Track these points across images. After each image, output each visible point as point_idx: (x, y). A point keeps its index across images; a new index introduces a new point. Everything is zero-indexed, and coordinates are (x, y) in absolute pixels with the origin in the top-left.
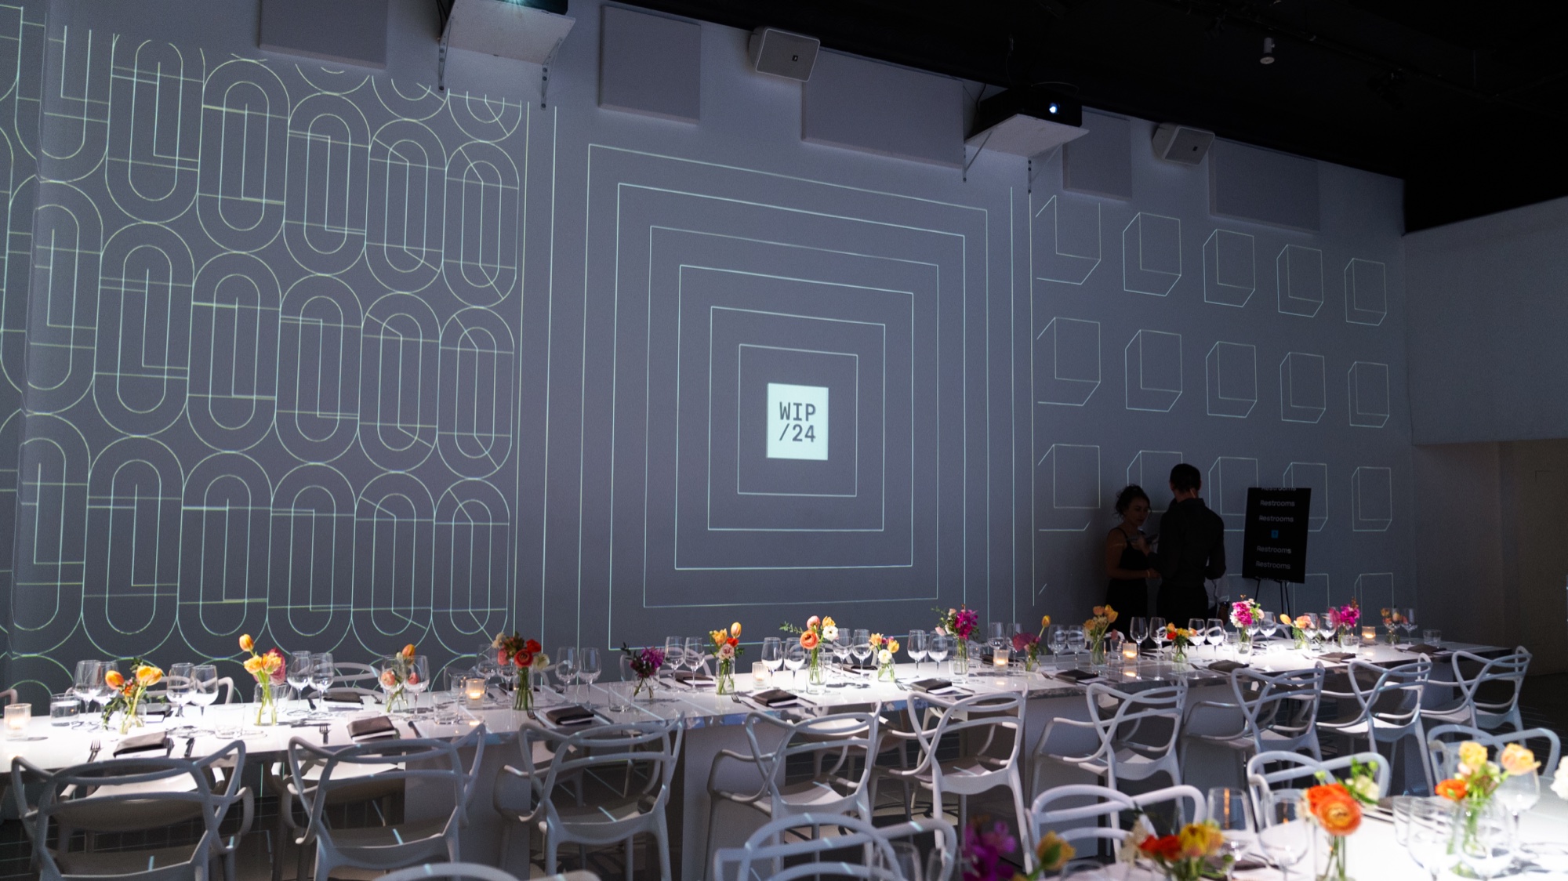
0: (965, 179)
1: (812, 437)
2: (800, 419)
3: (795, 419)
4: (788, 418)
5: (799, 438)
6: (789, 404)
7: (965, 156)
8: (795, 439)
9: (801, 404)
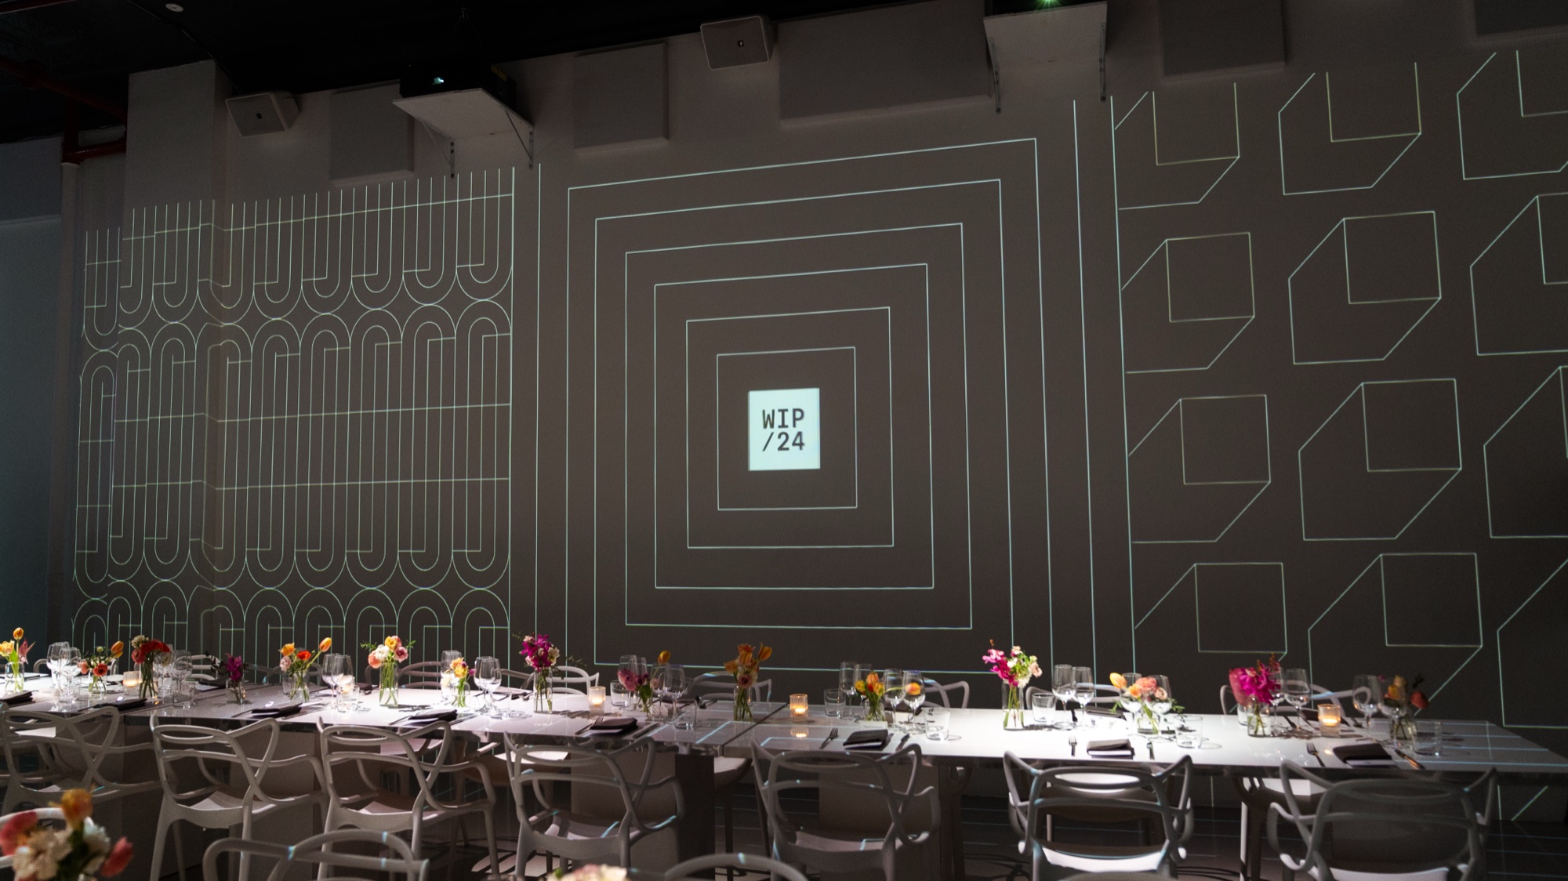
0: (998, 110)
1: (801, 445)
2: (787, 427)
3: (780, 427)
4: (772, 426)
5: (785, 446)
6: (773, 411)
7: (998, 82)
8: (781, 448)
9: (787, 410)
